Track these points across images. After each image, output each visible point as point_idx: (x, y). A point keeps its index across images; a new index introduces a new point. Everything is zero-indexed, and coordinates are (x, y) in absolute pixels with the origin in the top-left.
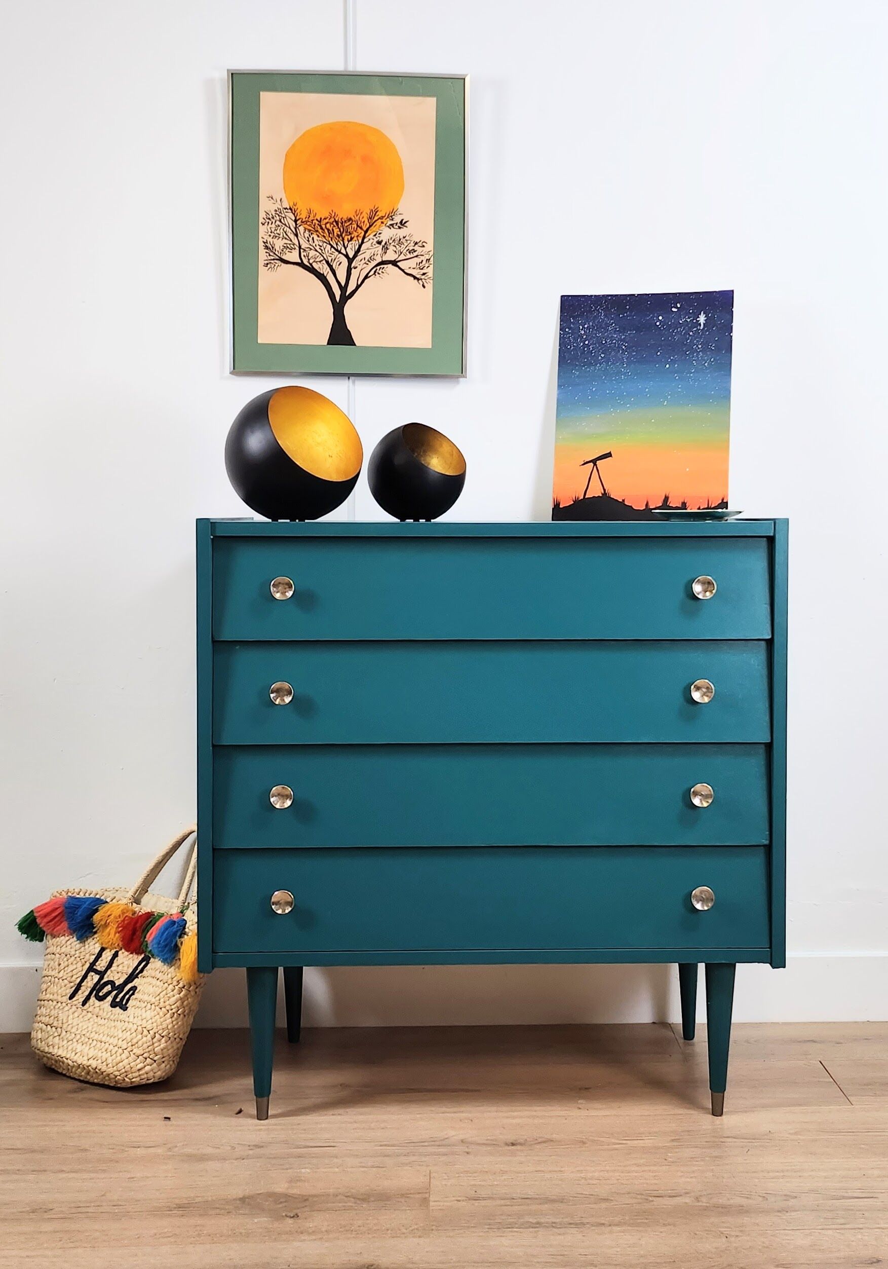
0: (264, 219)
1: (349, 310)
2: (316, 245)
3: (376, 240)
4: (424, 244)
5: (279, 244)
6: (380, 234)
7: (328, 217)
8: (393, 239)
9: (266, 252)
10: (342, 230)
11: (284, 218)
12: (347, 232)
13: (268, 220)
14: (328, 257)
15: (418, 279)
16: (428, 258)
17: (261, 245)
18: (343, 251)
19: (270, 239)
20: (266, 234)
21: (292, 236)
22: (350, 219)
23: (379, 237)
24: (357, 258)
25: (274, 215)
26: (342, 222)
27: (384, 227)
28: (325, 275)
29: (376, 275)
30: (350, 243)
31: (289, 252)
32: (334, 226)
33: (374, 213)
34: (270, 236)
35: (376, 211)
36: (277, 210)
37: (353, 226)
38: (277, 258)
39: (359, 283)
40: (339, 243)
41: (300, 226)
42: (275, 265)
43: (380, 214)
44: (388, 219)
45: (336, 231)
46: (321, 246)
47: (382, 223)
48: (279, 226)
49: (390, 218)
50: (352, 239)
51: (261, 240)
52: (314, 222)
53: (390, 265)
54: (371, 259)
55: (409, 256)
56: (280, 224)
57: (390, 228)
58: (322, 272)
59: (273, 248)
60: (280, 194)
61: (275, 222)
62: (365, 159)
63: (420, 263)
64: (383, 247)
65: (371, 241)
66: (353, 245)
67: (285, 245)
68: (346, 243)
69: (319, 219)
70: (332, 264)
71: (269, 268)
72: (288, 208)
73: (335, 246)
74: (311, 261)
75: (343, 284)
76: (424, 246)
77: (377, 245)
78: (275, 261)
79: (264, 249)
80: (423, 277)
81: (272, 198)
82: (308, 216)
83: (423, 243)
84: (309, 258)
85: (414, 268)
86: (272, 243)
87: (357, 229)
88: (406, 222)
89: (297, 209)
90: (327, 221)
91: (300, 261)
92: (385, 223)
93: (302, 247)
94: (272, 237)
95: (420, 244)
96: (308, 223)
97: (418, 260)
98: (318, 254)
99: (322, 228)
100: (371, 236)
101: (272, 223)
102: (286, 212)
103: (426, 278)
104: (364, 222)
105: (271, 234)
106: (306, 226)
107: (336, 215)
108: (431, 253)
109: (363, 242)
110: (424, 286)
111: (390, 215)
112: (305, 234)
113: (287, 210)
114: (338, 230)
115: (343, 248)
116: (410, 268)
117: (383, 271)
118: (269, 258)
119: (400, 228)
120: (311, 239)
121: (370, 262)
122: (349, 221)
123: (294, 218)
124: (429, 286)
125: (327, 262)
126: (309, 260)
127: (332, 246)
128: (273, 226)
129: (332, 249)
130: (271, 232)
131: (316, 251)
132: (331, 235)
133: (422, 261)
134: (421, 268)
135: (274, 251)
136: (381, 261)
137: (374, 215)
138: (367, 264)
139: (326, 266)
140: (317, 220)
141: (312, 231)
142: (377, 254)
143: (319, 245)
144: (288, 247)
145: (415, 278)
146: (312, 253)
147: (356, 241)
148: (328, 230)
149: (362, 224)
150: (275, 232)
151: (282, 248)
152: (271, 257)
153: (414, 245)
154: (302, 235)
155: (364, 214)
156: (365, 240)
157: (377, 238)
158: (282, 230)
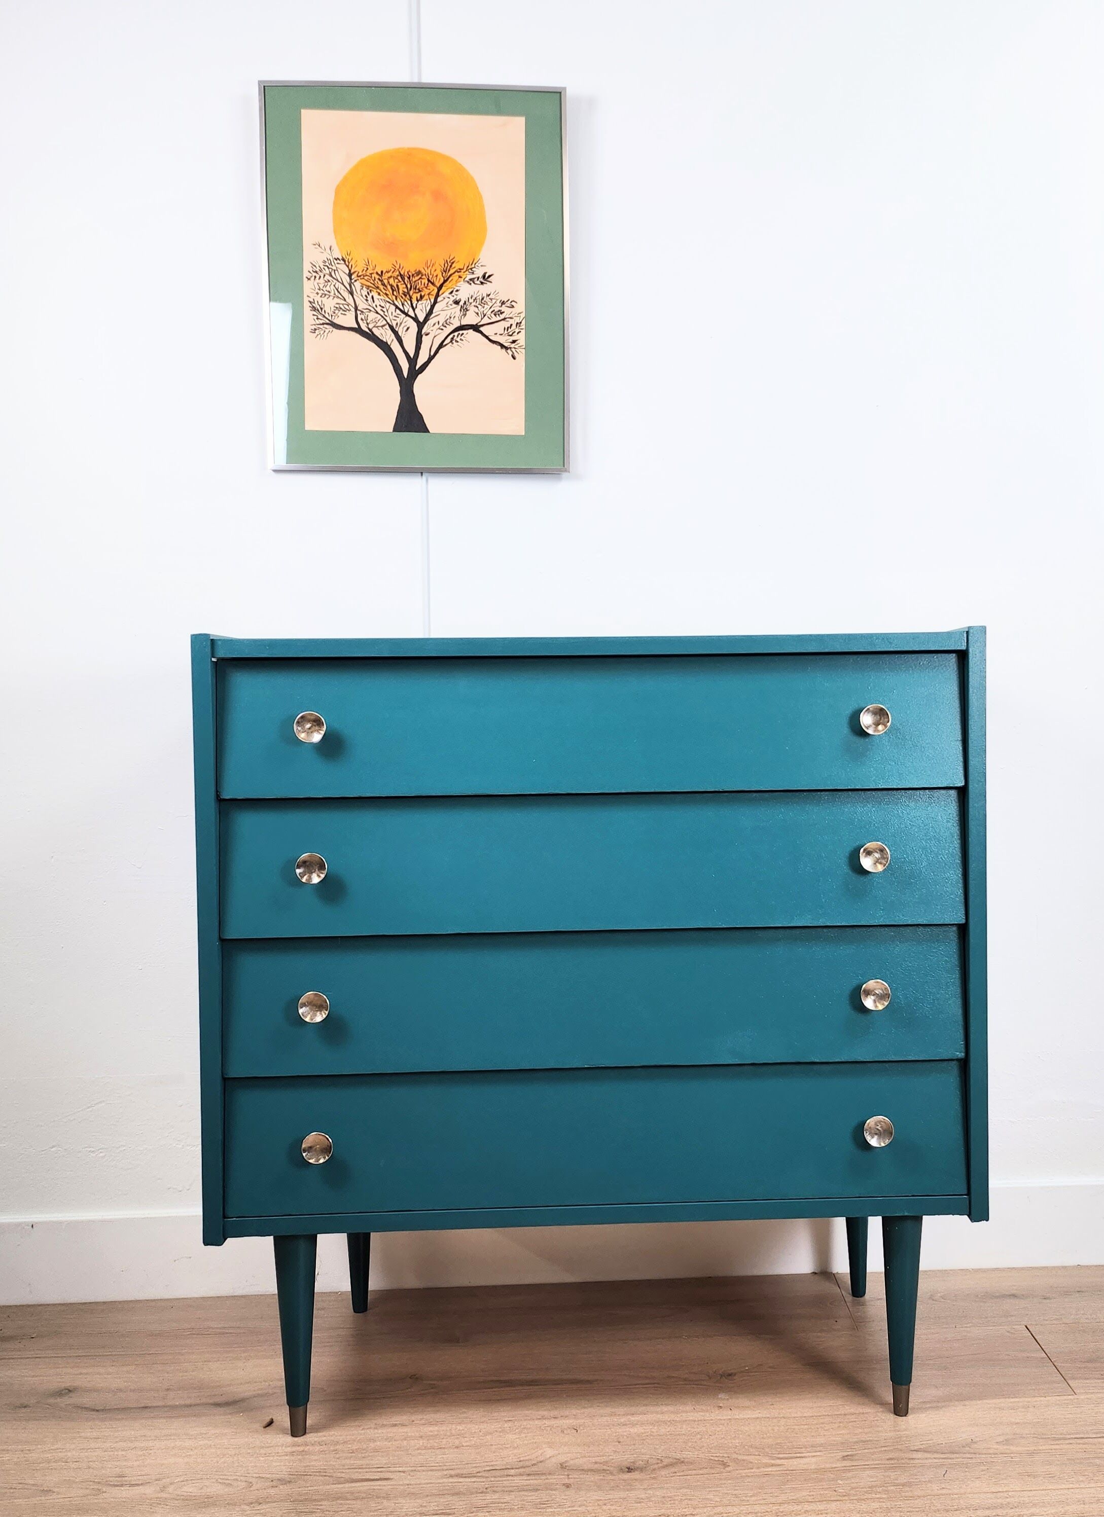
0: (309, 272)
1: (420, 386)
2: (376, 306)
3: (452, 299)
4: (513, 303)
5: (329, 304)
6: (457, 291)
7: (391, 270)
8: (473, 298)
9: (314, 315)
10: (409, 286)
11: (334, 270)
12: (415, 289)
13: (314, 274)
14: (393, 321)
15: (507, 348)
16: (519, 322)
17: (307, 305)
18: (411, 313)
19: (318, 298)
20: (313, 291)
21: (346, 295)
22: (419, 273)
23: (457, 295)
24: (429, 322)
25: (322, 267)
26: (410, 276)
27: (462, 282)
28: (389, 343)
29: (453, 343)
30: (420, 302)
31: (342, 314)
32: (400, 282)
33: (450, 264)
34: (317, 293)
35: (452, 261)
36: (326, 260)
37: (423, 281)
38: (328, 321)
39: (432, 354)
40: (405, 303)
41: (355, 281)
42: (325, 331)
43: (457, 266)
44: (467, 272)
45: (402, 288)
46: (383, 307)
47: (460, 277)
48: (329, 281)
49: (470, 271)
50: (422, 297)
51: (306, 300)
52: (373, 275)
53: (471, 331)
54: (446, 323)
55: (494, 319)
56: (330, 278)
57: (470, 284)
58: (385, 340)
59: (322, 309)
60: (329, 239)
61: (324, 276)
62: (438, 196)
63: (508, 328)
64: (461, 307)
65: (447, 300)
66: (424, 305)
67: (337, 306)
68: (415, 302)
69: (380, 273)
70: (397, 330)
71: (318, 335)
72: (340, 258)
73: (401, 307)
74: (370, 326)
75: (412, 355)
76: (513, 307)
77: (454, 306)
78: (325, 326)
79: (311, 310)
80: (513, 345)
81: (319, 246)
82: (365, 269)
83: (511, 302)
84: (368, 322)
85: (501, 335)
86: (320, 303)
87: (428, 284)
88: (489, 276)
89: (352, 259)
90: (389, 274)
91: (356, 326)
92: (464, 277)
93: (359, 308)
94: (320, 295)
95: (508, 304)
96: (366, 278)
97: (506, 324)
98: (380, 317)
99: (384, 285)
100: (446, 294)
101: (320, 277)
102: (338, 263)
103: (516, 347)
104: (437, 276)
105: (319, 291)
106: (363, 281)
107: (401, 268)
108: (523, 315)
109: (435, 302)
110: (514, 358)
111: (470, 267)
112: (362, 291)
113: (338, 261)
114: (404, 286)
115: (411, 309)
116: (496, 334)
117: (462, 338)
118: (318, 322)
119: (482, 283)
120: (369, 298)
121: (445, 327)
122: (418, 275)
123: (347, 272)
124: (521, 356)
125: (391, 328)
126: (368, 324)
127: (397, 307)
128: (322, 280)
129: (397, 310)
130: (319, 289)
131: (377, 313)
132: (395, 293)
133: (511, 325)
134: (511, 334)
135: (323, 313)
136: (459, 325)
137: (449, 267)
138: (442, 329)
139: (390, 332)
140: (377, 273)
141: (371, 287)
142: (455, 317)
143: (380, 305)
144: (341, 308)
145: (502, 346)
146: (372, 316)
147: (427, 300)
148: (392, 286)
149: (435, 279)
150: (324, 289)
151: (333, 309)
152: (319, 320)
153: (500, 305)
154: (359, 292)
155: (437, 266)
156: (439, 299)
157: (453, 296)
158: (332, 287)
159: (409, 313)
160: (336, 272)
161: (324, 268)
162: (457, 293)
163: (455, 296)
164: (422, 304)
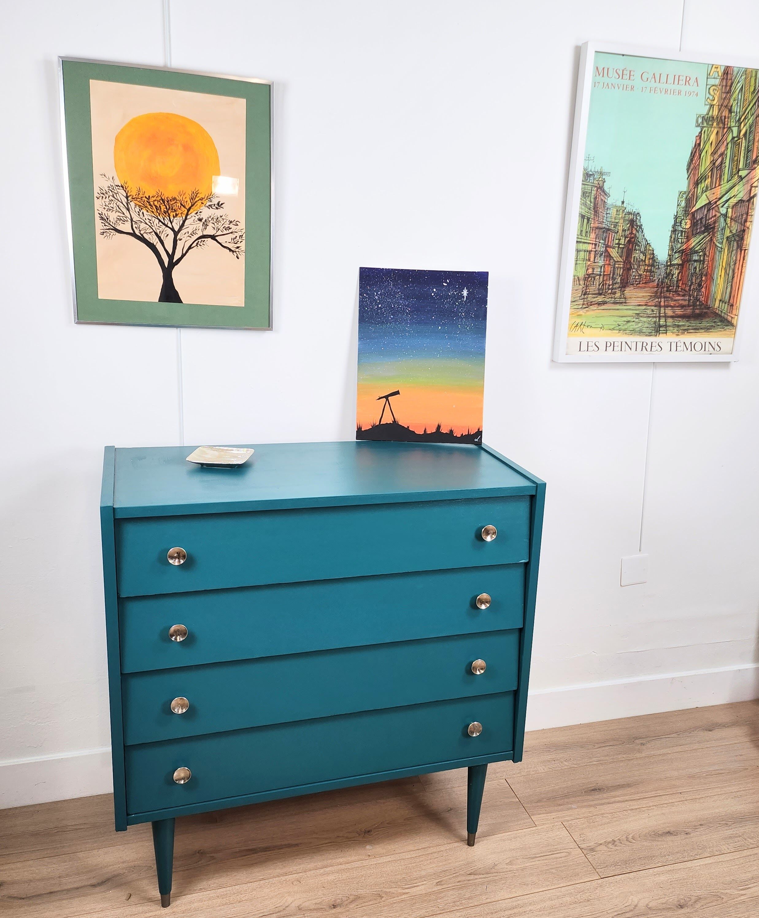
0: (98, 193)
1: (176, 273)
2: (146, 219)
3: (197, 217)
4: (237, 223)
5: (113, 216)
6: (200, 212)
7: (155, 196)
8: (211, 218)
9: (102, 223)
10: (168, 207)
11: (116, 193)
12: (172, 209)
13: (102, 195)
14: (157, 230)
15: (233, 251)
16: (241, 235)
17: (97, 216)
18: (170, 225)
19: (105, 212)
20: (101, 207)
21: (125, 210)
22: (174, 199)
23: (200, 215)
24: (182, 232)
25: (107, 190)
26: (168, 200)
27: (204, 207)
28: (155, 244)
29: (198, 246)
30: (175, 218)
31: (122, 223)
32: (162, 204)
33: (195, 194)
34: (104, 208)
35: (197, 193)
36: (110, 186)
37: (177, 204)
38: (112, 228)
39: (184, 253)
40: (166, 218)
41: (131, 201)
42: (110, 234)
43: (200, 196)
44: (207, 201)
45: (163, 208)
46: (150, 220)
47: (202, 203)
48: (112, 200)
49: (209, 199)
50: (177, 215)
51: (96, 213)
52: (143, 198)
53: (210, 239)
54: (193, 233)
55: (225, 232)
56: (113, 199)
57: (209, 208)
58: (152, 242)
59: (107, 219)
60: (112, 172)
61: (109, 197)
62: (187, 148)
63: (234, 238)
64: (203, 223)
65: (194, 218)
66: (178, 220)
67: (119, 217)
68: (172, 218)
69: (148, 197)
70: (160, 235)
71: (105, 236)
72: (120, 185)
73: (163, 221)
74: (142, 232)
75: (170, 252)
76: (237, 225)
77: (199, 222)
78: (110, 230)
79: (100, 219)
80: (237, 250)
81: (105, 176)
82: (138, 194)
83: (236, 222)
84: (140, 229)
85: (230, 243)
86: (106, 215)
87: (181, 207)
88: (222, 204)
89: (128, 187)
90: (155, 198)
91: (132, 232)
92: (205, 204)
93: (134, 220)
94: (106, 209)
95: (234, 223)
96: (138, 200)
97: (233, 236)
98: (149, 227)
99: (150, 205)
100: (193, 214)
101: (106, 197)
102: (118, 189)
103: (239, 251)
104: (187, 202)
105: (105, 207)
106: (136, 202)
107: (162, 194)
108: (244, 231)
109: (186, 219)
110: (238, 258)
111: (209, 197)
112: (136, 208)
113: (119, 188)
114: (165, 207)
115: (169, 223)
116: (226, 242)
117: (204, 243)
118: (105, 228)
119: (217, 208)
120: (141, 213)
121: (193, 235)
122: (174, 200)
123: (125, 195)
124: (242, 257)
125: (156, 234)
126: (140, 231)
127: (160, 221)
128: (107, 200)
129: (160, 223)
130: (106, 206)
131: (146, 224)
132: (158, 211)
133: (236, 237)
134: (236, 242)
135: (109, 222)
136: (202, 235)
137: (195, 196)
138: (191, 237)
139: (155, 237)
140: (146, 197)
141: (142, 206)
142: (199, 229)
143: (148, 219)
144: (121, 219)
145: (230, 250)
146: (143, 226)
147: (180, 217)
148: (156, 206)
149: (185, 203)
150: (109, 206)
151: (115, 219)
152: (106, 227)
153: (229, 223)
154: (133, 209)
155: (186, 195)
156: (188, 217)
157: (198, 216)
158: (115, 204)
159: (168, 225)
160: (117, 194)
161: (108, 192)
162: (200, 214)
163: (199, 216)
164: (177, 219)
